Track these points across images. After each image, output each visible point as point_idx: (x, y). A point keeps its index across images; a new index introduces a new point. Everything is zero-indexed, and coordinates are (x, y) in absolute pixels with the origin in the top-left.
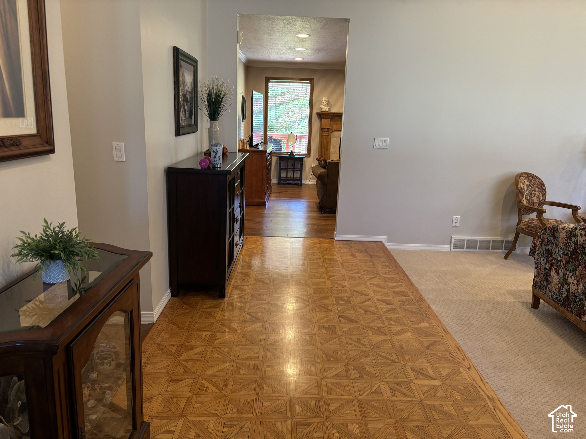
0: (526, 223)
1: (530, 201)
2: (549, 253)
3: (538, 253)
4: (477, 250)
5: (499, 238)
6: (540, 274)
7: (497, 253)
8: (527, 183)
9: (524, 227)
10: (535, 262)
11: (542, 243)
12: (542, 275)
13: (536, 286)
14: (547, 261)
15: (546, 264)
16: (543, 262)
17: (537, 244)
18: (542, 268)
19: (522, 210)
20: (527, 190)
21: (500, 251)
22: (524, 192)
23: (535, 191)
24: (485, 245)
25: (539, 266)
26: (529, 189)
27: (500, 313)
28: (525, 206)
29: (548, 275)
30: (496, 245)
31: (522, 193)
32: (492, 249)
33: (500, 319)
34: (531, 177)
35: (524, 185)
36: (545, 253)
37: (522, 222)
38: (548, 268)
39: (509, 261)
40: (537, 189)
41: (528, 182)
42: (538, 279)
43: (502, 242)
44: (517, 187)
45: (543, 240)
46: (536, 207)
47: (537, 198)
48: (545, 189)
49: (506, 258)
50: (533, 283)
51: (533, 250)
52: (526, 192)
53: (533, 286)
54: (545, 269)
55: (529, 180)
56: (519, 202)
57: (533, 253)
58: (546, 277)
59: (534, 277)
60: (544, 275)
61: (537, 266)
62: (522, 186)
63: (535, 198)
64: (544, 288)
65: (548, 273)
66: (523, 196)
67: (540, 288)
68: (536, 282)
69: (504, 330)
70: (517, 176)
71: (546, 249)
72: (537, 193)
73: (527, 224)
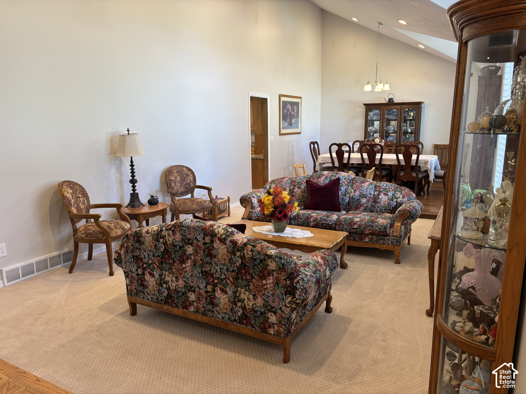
0: (83, 232)
1: (78, 208)
2: (137, 259)
3: (125, 262)
4: (36, 274)
5: (55, 253)
6: (133, 281)
7: (59, 269)
8: (70, 191)
9: (84, 236)
10: (124, 271)
11: (127, 251)
12: (136, 282)
13: (131, 294)
14: (138, 267)
15: (137, 270)
16: (134, 269)
17: (122, 253)
18: (134, 275)
19: (74, 219)
20: (73, 198)
21: (59, 266)
22: (71, 201)
23: (79, 197)
24: (43, 266)
25: (130, 273)
26: (74, 197)
27: (111, 337)
28: (75, 215)
29: (143, 280)
30: (54, 261)
31: (70, 201)
32: (51, 267)
33: (116, 346)
34: (71, 184)
35: (68, 193)
36: (134, 260)
37: (78, 231)
38: (141, 273)
39: (76, 273)
40: (80, 195)
41: (70, 189)
42: (132, 287)
43: (59, 256)
44: (64, 197)
45: (128, 248)
46: (84, 213)
47: (83, 204)
48: (87, 194)
49: (71, 272)
50: (127, 291)
51: (118, 260)
52: (73, 200)
53: (128, 294)
54: (138, 275)
55: (71, 188)
56: (70, 212)
57: (119, 262)
58: (141, 282)
59: (127, 286)
60: (138, 281)
61: (127, 274)
62: (67, 195)
63: (81, 204)
64: (141, 294)
65: (141, 278)
66: (71, 205)
67: (136, 295)
68: (130, 290)
69: (129, 357)
70: (59, 185)
71: (133, 256)
72: (81, 199)
73: (85, 232)
